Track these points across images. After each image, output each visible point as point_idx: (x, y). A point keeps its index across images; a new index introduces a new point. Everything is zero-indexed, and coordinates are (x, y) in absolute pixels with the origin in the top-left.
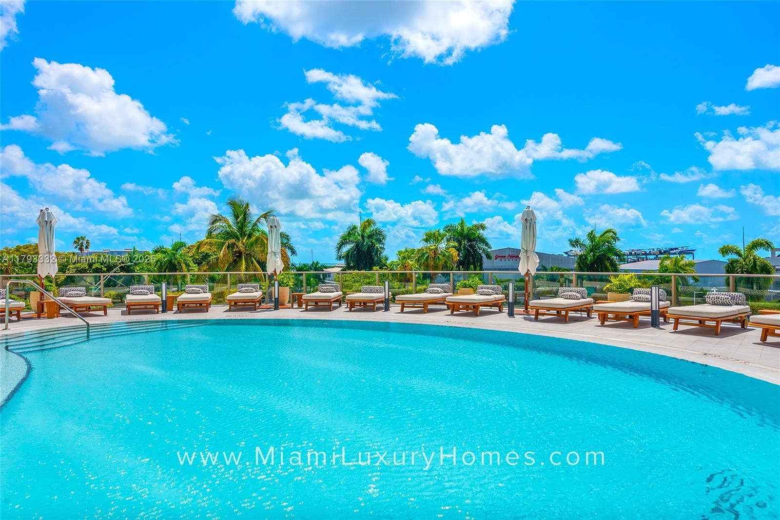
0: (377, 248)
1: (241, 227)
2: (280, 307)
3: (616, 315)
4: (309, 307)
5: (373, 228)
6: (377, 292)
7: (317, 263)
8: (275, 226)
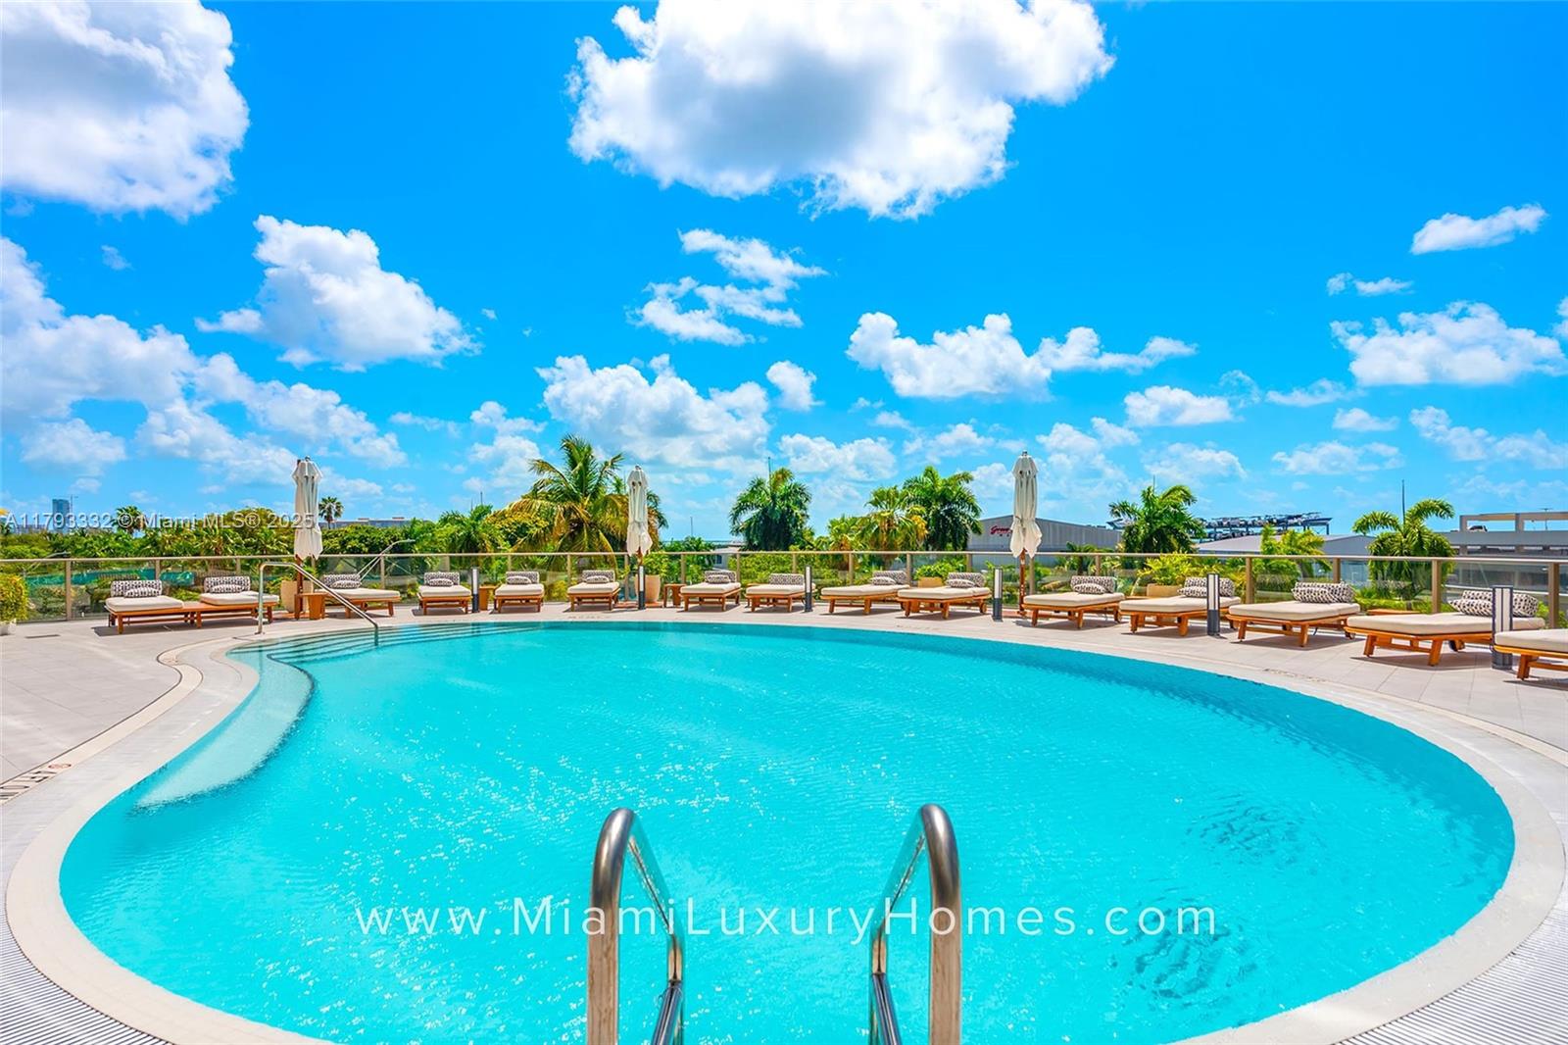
0: (797, 516)
1: (582, 481)
2: (646, 605)
3: (1158, 618)
4: (690, 606)
5: (788, 483)
6: (793, 582)
7: (700, 541)
8: (640, 483)
